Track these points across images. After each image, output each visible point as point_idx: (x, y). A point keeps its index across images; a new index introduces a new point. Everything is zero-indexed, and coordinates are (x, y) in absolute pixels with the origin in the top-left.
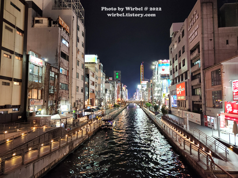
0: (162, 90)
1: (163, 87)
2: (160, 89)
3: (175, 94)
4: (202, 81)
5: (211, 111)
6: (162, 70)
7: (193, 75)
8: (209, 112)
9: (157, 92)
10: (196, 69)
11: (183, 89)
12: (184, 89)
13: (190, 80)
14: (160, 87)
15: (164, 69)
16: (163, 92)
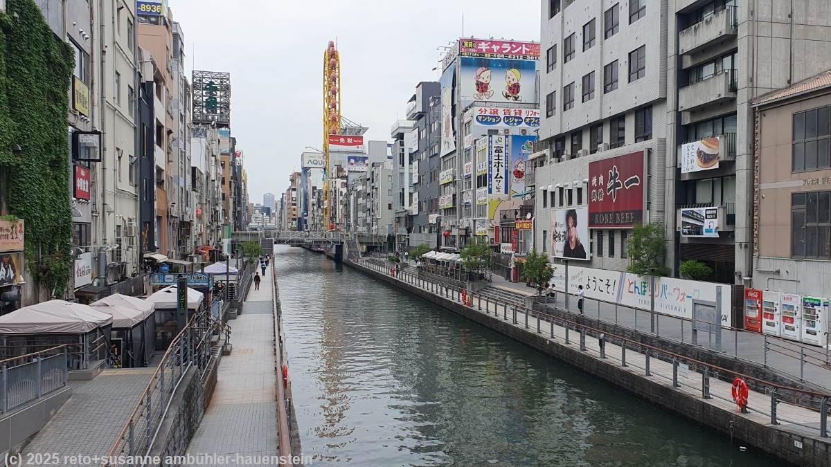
1: (490, 169)
4: (742, 148)
5: (783, 272)
6: (475, 87)
7: (687, 120)
8: (771, 276)
10: (713, 99)
13: (670, 143)
15: (484, 81)
16: (490, 192)
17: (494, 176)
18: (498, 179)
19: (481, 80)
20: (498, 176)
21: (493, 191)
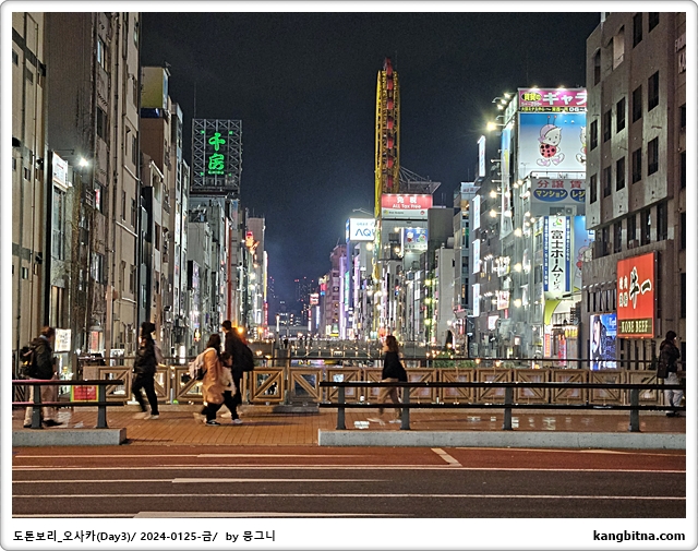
0: (539, 275)
1: (545, 260)
2: (528, 268)
3: (610, 307)
6: (539, 151)
9: (507, 284)
11: (647, 285)
12: (647, 287)
14: (530, 256)
15: (550, 143)
16: (546, 289)
17: (550, 269)
18: (557, 273)
19: (547, 142)
20: (557, 269)
21: (549, 288)
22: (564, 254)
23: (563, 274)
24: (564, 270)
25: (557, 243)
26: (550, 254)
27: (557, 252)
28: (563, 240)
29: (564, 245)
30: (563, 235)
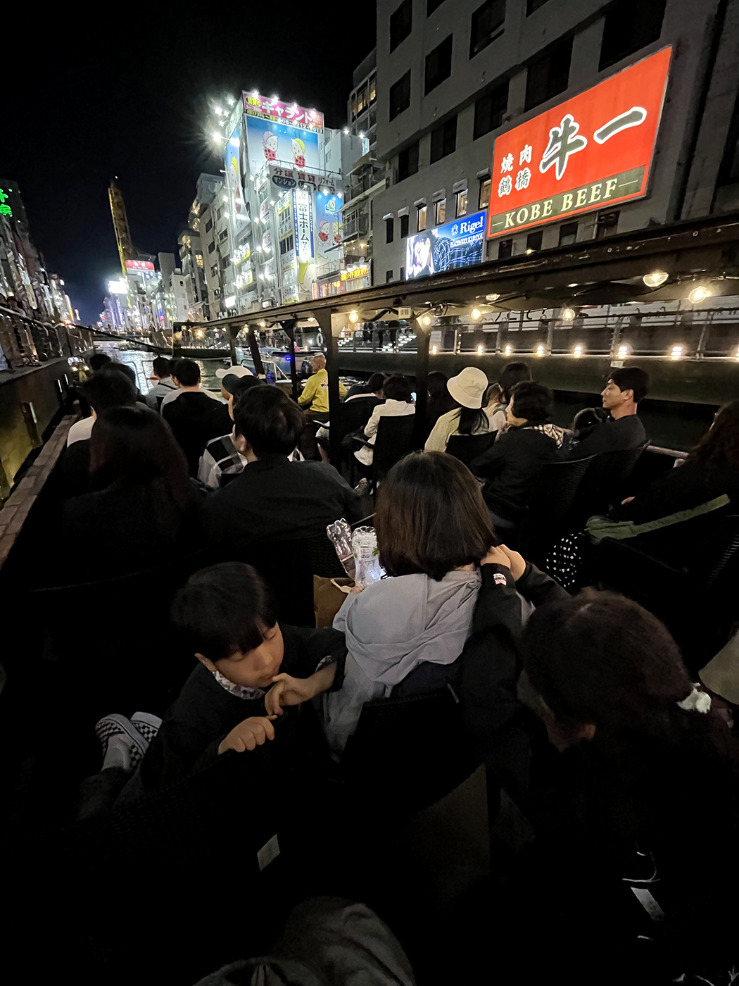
0: (286, 246)
1: (296, 229)
6: (264, 154)
15: (271, 149)
16: (298, 254)
17: (300, 237)
18: (305, 241)
19: (268, 146)
20: (304, 238)
21: (300, 253)
22: (308, 225)
23: (309, 242)
24: (309, 239)
25: (303, 215)
26: (299, 224)
27: (304, 223)
28: (307, 213)
29: (307, 217)
30: (307, 208)
